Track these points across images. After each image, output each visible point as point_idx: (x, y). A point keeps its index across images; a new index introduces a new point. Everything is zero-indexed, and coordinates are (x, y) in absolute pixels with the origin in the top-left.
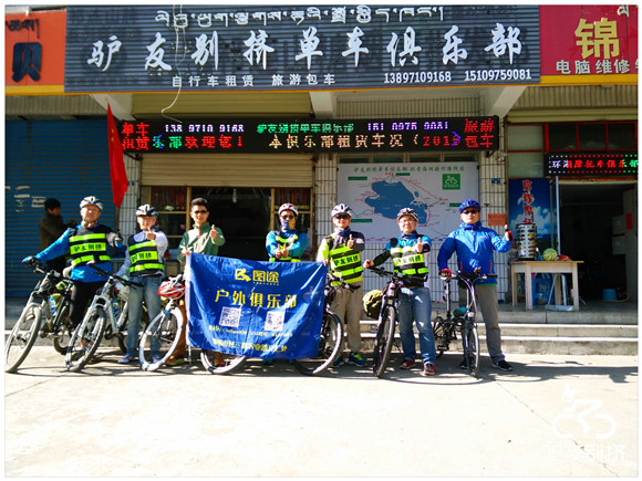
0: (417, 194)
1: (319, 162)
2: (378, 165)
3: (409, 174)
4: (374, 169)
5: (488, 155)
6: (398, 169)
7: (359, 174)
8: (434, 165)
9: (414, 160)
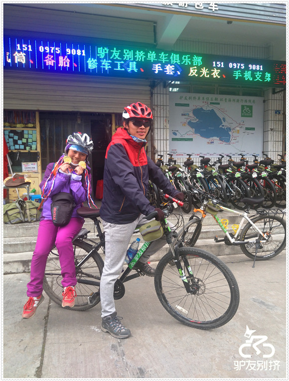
0: (224, 119)
1: (156, 89)
2: (197, 95)
3: (219, 104)
4: (195, 98)
5: (274, 93)
6: (212, 99)
7: (183, 102)
8: (236, 97)
9: (222, 93)
